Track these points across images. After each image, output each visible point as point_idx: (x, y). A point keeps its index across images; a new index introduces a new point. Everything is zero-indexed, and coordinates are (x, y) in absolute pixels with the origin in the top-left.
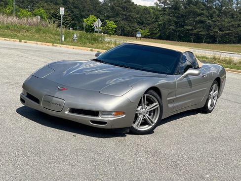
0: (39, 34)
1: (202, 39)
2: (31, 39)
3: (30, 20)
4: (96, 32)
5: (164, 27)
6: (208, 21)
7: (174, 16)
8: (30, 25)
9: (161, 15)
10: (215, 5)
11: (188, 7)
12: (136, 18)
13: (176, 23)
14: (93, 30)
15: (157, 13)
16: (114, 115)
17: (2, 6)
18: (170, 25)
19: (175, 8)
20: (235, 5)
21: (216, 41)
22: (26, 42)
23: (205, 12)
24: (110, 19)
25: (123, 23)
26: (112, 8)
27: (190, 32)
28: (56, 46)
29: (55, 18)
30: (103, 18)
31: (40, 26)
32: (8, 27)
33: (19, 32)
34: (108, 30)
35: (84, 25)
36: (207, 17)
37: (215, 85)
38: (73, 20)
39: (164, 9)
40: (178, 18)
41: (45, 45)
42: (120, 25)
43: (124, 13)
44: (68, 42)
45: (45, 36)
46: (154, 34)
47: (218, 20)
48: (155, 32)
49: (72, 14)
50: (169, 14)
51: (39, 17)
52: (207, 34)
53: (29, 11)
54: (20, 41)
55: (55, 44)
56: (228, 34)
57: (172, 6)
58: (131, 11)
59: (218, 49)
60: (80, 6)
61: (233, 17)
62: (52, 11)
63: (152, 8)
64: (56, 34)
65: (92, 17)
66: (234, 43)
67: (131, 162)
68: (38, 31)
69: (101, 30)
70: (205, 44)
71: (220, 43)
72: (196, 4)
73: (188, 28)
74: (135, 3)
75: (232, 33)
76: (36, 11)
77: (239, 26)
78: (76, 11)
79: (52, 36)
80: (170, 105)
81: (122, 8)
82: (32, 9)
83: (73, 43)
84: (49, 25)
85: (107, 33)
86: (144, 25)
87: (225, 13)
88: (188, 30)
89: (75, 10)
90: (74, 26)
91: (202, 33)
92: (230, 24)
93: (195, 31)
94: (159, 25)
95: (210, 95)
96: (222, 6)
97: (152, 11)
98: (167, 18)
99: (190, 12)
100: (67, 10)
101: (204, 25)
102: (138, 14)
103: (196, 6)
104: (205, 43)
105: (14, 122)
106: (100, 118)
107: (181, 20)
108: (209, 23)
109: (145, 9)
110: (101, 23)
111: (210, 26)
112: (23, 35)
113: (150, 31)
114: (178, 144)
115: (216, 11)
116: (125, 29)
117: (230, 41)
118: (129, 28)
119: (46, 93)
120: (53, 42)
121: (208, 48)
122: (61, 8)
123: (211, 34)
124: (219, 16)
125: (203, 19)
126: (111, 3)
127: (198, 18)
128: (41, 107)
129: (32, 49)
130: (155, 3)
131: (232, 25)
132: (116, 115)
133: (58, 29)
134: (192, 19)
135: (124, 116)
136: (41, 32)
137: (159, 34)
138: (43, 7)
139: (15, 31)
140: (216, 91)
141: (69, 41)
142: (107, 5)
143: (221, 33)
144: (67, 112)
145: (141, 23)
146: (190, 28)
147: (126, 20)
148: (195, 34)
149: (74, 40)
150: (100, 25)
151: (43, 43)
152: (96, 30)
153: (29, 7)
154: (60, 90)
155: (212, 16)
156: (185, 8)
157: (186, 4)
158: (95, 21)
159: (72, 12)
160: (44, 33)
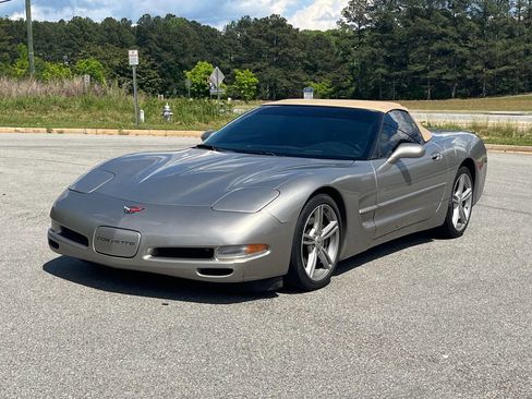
0: (90, 112)
1: (449, 89)
2: (74, 123)
3: (67, 83)
4: (215, 97)
5: (363, 73)
6: (458, 50)
7: (383, 46)
8: (68, 94)
9: (353, 46)
10: (471, 14)
11: (411, 22)
12: (299, 59)
13: (388, 60)
14: (207, 93)
15: (344, 42)
16: (247, 252)
17: (5, 61)
18: (376, 67)
19: (384, 27)
20: (514, 9)
21: (481, 91)
22: (61, 132)
23: (450, 30)
24: (244, 65)
25: (273, 72)
26: (246, 42)
27: (423, 77)
28: (127, 134)
29: (122, 75)
30: (228, 66)
31: (91, 96)
32: (20, 105)
33: (45, 111)
34: (240, 90)
35: (188, 84)
36: (456, 40)
37: (463, 176)
38: (163, 76)
39: (360, 33)
40: (391, 48)
41: (104, 133)
42: (266, 77)
43: (272, 50)
44: (153, 123)
45: (103, 116)
46: (341, 88)
47: (479, 46)
48: (345, 84)
49: (159, 65)
50: (371, 43)
51: (87, 77)
52: (460, 79)
53: (65, 66)
54: (49, 132)
55: (125, 131)
56: (506, 73)
57: (377, 24)
58: (287, 45)
59: (485, 108)
60: (176, 46)
61: (512, 36)
62: (116, 62)
63: (334, 33)
64: (125, 109)
65: (203, 66)
66: (522, 92)
67: (284, 344)
68: (87, 105)
69: (223, 91)
70: (458, 100)
71: (489, 94)
72: (429, 14)
73: (416, 69)
74: (295, 27)
75: (513, 70)
76: (81, 64)
77: (527, 52)
78: (168, 57)
79: (119, 115)
80: (368, 225)
81: (267, 39)
82: (72, 62)
83: (164, 123)
84: (110, 92)
85: (239, 98)
86: (320, 71)
87: (495, 29)
88: (416, 73)
89: (165, 55)
90: (166, 89)
91: (448, 77)
92: (509, 51)
93: (432, 75)
94: (353, 68)
95: (455, 198)
96: (486, 14)
97: (333, 40)
98: (367, 50)
99: (418, 33)
100: (148, 56)
101: (452, 59)
102: (303, 49)
103: (429, 19)
104: (456, 97)
105: (37, 288)
106: (217, 262)
107: (400, 52)
108: (461, 53)
109: (319, 38)
110: (222, 77)
111: (464, 60)
112: (54, 118)
113: (333, 84)
114: (387, 302)
115: (473, 25)
116: (278, 85)
117: (512, 88)
118: (285, 83)
119: (100, 222)
120: (120, 126)
121: (463, 109)
122: (130, 52)
123: (469, 77)
124: (480, 36)
125: (447, 46)
126: (242, 32)
127: (436, 46)
128: (91, 253)
129: (76, 144)
130: (338, 23)
131: (513, 53)
132: (250, 252)
133: (130, 98)
134: (423, 48)
135: (268, 252)
136: (94, 108)
137: (353, 89)
138: (95, 54)
139: (37, 110)
140: (469, 190)
141: (156, 122)
142: (234, 38)
143: (491, 72)
144: (146, 257)
145: (312, 69)
146: (420, 67)
147: (278, 64)
148: (433, 81)
149: (166, 117)
150: (220, 82)
151: (99, 131)
152: (212, 92)
153: (65, 57)
154: (128, 212)
155: (465, 39)
156: (407, 25)
157: (407, 17)
158: (209, 74)
159: (159, 59)
160: (100, 108)
